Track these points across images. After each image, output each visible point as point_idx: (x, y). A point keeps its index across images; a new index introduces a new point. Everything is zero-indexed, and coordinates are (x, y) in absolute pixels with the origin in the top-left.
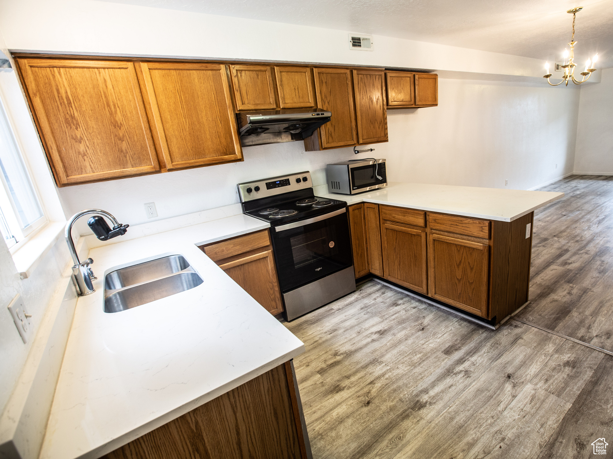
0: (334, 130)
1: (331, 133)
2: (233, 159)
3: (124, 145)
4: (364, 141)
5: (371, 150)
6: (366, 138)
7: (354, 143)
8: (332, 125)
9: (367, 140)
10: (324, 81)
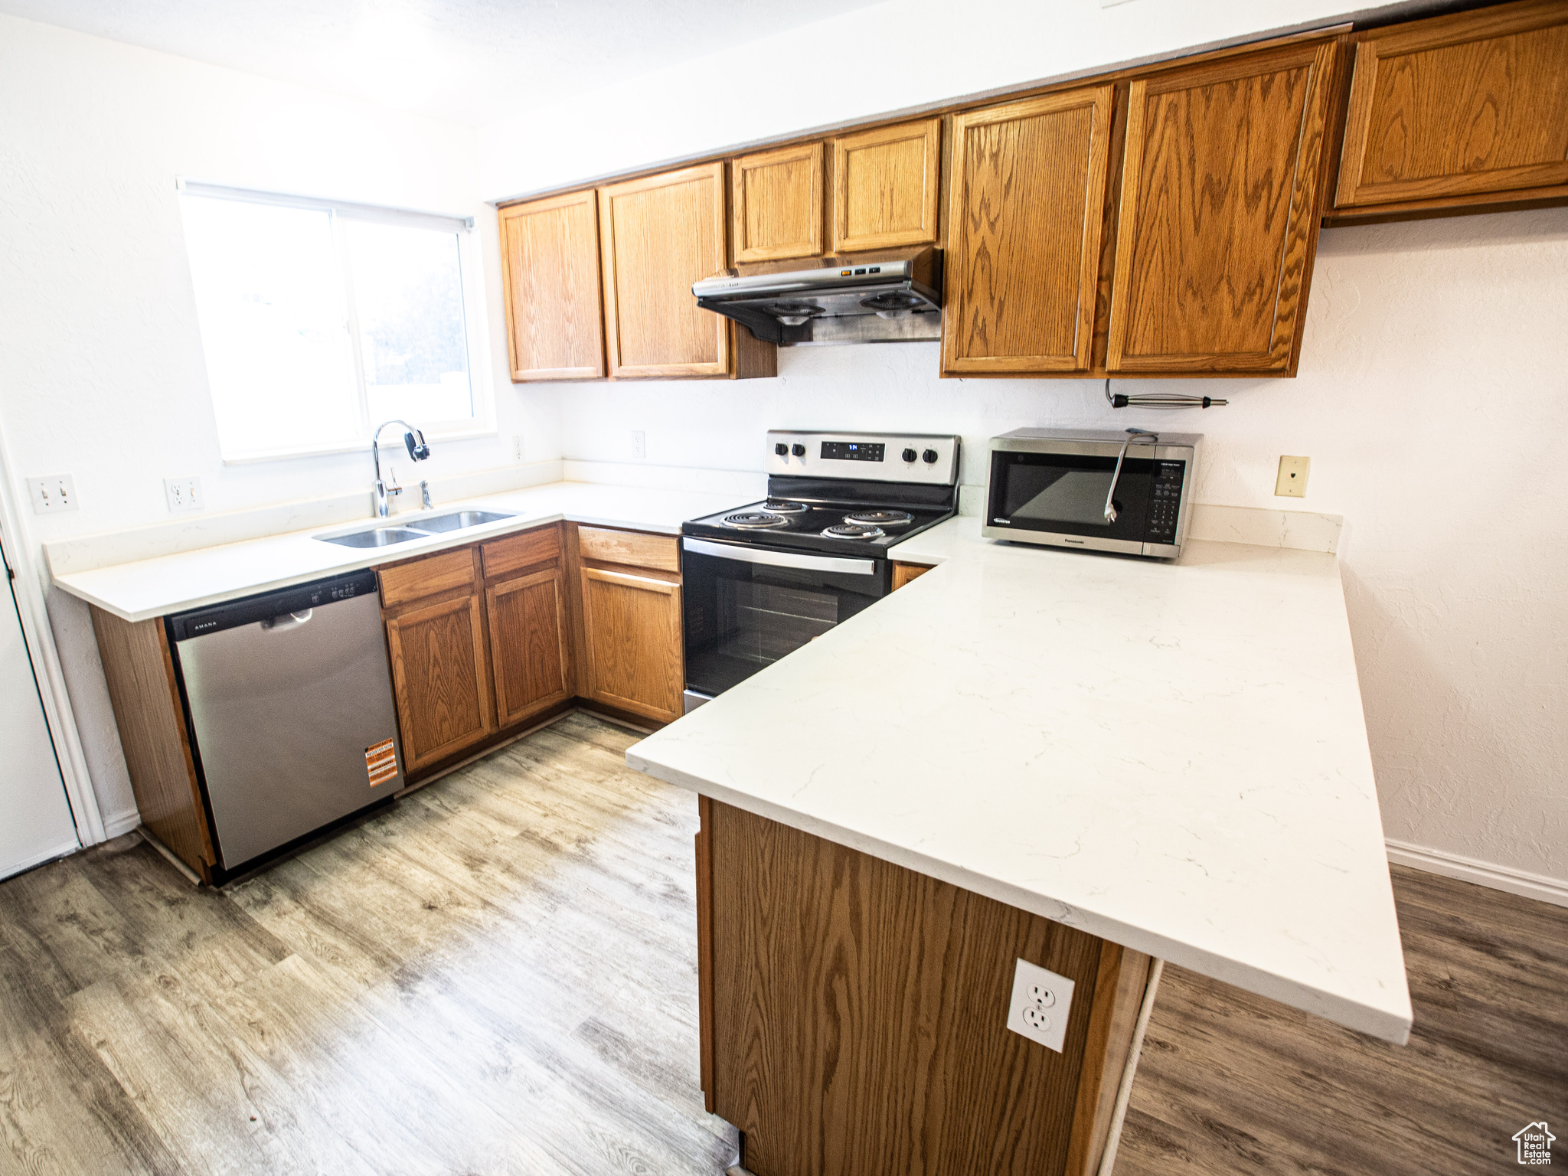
0: (1000, 315)
1: (984, 325)
2: (710, 372)
3: (571, 330)
4: (1130, 361)
5: (1206, 402)
6: (1147, 349)
7: (1072, 367)
8: (992, 299)
9: (1150, 361)
10: (987, 154)
